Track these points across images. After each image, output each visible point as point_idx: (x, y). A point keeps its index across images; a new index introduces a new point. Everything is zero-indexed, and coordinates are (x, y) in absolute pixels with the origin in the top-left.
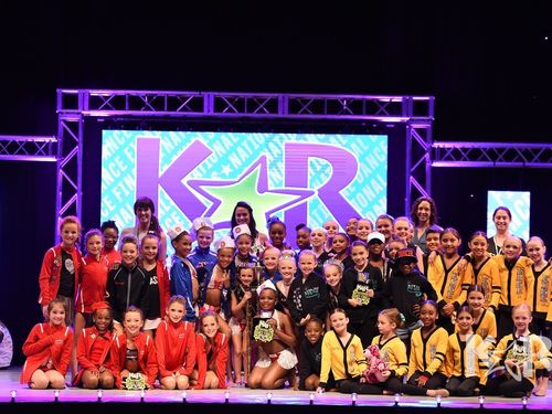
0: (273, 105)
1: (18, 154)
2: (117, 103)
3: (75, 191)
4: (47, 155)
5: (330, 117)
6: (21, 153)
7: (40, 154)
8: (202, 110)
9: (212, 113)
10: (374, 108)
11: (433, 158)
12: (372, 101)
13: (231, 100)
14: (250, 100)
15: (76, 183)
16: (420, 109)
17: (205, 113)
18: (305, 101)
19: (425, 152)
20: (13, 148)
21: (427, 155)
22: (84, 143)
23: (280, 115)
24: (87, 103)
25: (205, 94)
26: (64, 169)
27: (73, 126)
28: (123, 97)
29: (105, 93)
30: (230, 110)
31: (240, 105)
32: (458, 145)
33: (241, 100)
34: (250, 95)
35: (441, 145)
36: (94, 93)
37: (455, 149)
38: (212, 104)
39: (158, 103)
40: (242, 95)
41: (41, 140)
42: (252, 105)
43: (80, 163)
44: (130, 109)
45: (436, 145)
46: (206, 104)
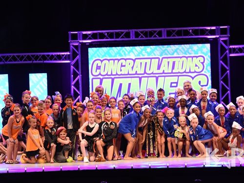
0: (160, 34)
1: (54, 60)
2: (94, 36)
3: (78, 75)
4: (66, 60)
5: (184, 37)
6: (55, 60)
7: (63, 60)
8: (130, 37)
9: (134, 39)
10: (204, 32)
11: (230, 53)
12: (201, 30)
13: (142, 32)
14: (150, 32)
15: (79, 71)
16: (223, 32)
17: (131, 39)
18: (174, 31)
20: (52, 58)
21: (227, 51)
22: (81, 54)
23: (163, 38)
24: (81, 37)
25: (131, 30)
26: (73, 65)
27: (76, 47)
28: (96, 34)
29: (89, 32)
30: (142, 37)
31: (146, 34)
32: (241, 46)
33: (147, 32)
34: (150, 30)
35: (233, 47)
36: (84, 33)
37: (240, 48)
38: (134, 35)
39: (111, 35)
40: (146, 30)
41: (63, 54)
42: (151, 34)
43: (80, 63)
44: (100, 39)
45: (231, 47)
46: (131, 35)
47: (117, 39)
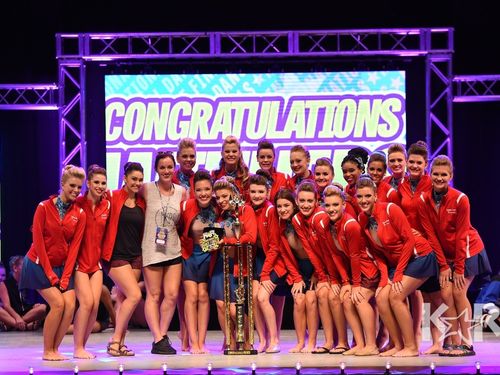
1: (19, 103)
2: (119, 46)
3: (78, 141)
4: (48, 103)
5: (342, 53)
6: (21, 102)
7: (41, 103)
8: (208, 52)
9: (219, 54)
10: (389, 42)
11: (455, 94)
12: (387, 36)
13: (238, 39)
14: (259, 39)
15: (79, 131)
16: (439, 42)
17: (212, 54)
18: (317, 38)
19: (445, 87)
20: (12, 97)
21: (448, 90)
22: (86, 89)
23: (290, 53)
24: (87, 48)
25: (210, 34)
26: (67, 118)
27: (74, 72)
28: (125, 40)
29: (108, 37)
30: (238, 51)
31: (248, 44)
32: (481, 78)
33: (250, 39)
34: (259, 33)
35: (462, 79)
36: (95, 37)
37: (478, 82)
38: (219, 45)
39: (162, 45)
40: (250, 33)
41: (41, 87)
42: (261, 44)
43: (83, 112)
44: (134, 53)
45: (456, 79)
46: (212, 44)
47: (177, 55)
